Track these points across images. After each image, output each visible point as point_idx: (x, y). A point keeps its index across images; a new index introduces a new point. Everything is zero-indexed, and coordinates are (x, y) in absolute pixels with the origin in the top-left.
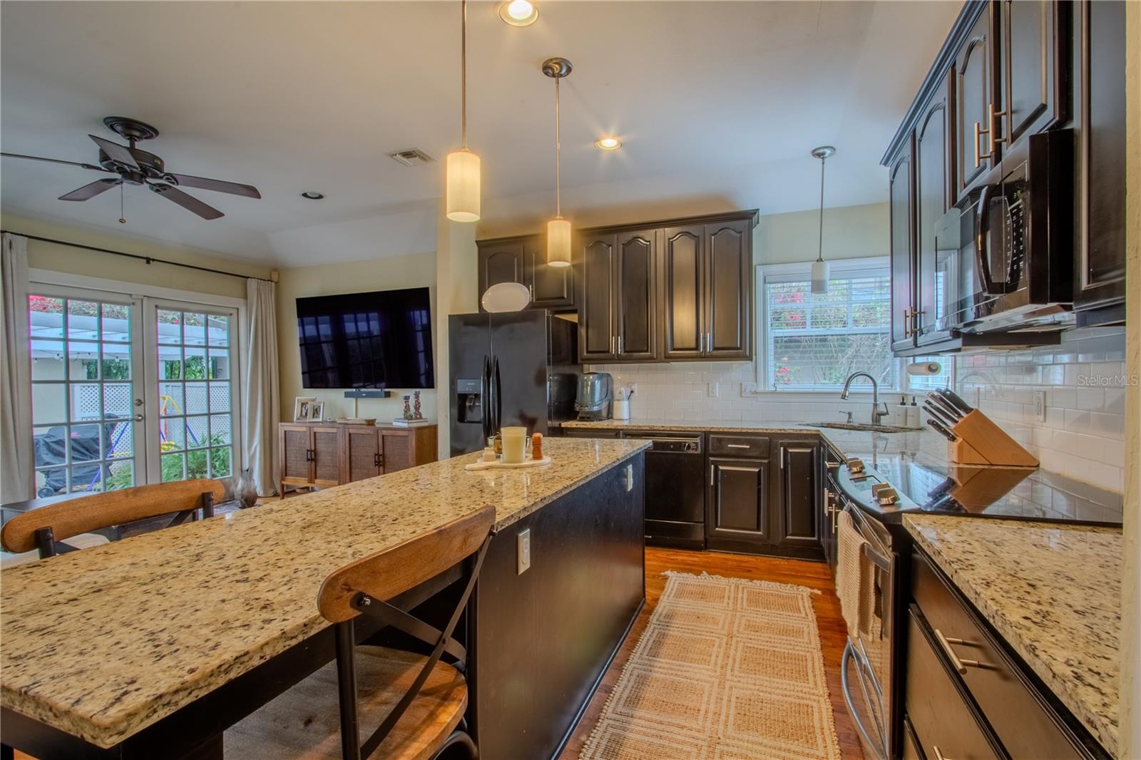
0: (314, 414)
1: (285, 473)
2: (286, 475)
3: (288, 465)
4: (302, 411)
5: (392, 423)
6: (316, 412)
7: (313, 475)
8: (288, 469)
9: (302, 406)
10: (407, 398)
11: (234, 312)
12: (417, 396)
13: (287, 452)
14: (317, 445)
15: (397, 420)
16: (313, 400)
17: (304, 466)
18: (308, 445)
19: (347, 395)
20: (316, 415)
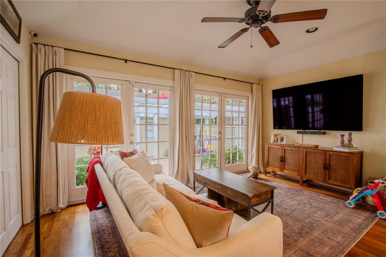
0: (281, 140)
1: (268, 165)
2: (268, 166)
3: (269, 162)
4: (275, 139)
5: (333, 148)
6: (282, 140)
7: (283, 168)
8: (269, 163)
9: (275, 137)
10: (342, 136)
11: (247, 98)
12: (350, 135)
13: (269, 156)
14: (285, 154)
15: (336, 147)
16: (280, 134)
17: (278, 164)
18: (280, 154)
19: (298, 133)
20: (282, 141)
